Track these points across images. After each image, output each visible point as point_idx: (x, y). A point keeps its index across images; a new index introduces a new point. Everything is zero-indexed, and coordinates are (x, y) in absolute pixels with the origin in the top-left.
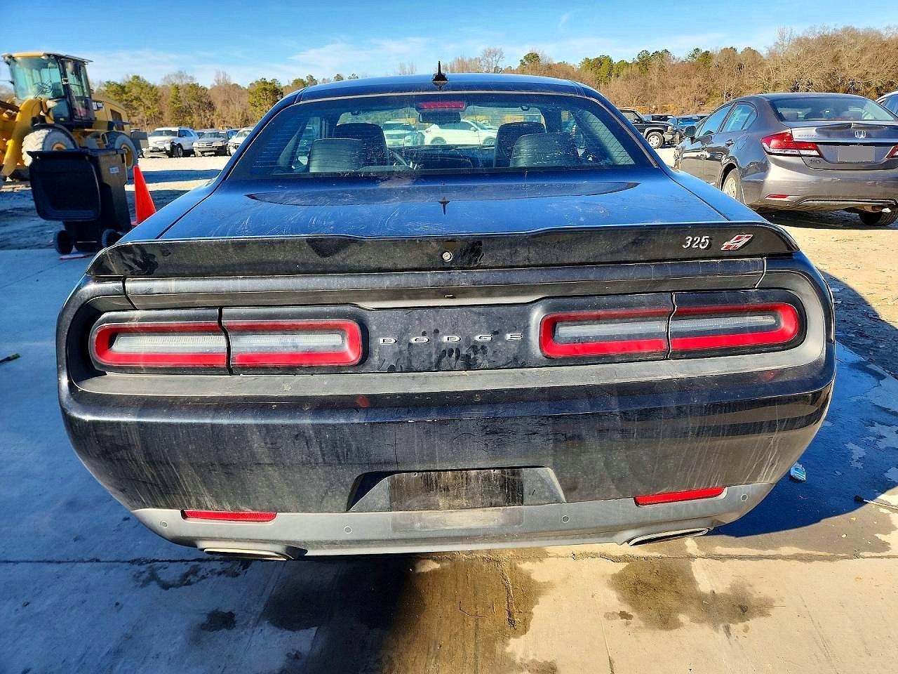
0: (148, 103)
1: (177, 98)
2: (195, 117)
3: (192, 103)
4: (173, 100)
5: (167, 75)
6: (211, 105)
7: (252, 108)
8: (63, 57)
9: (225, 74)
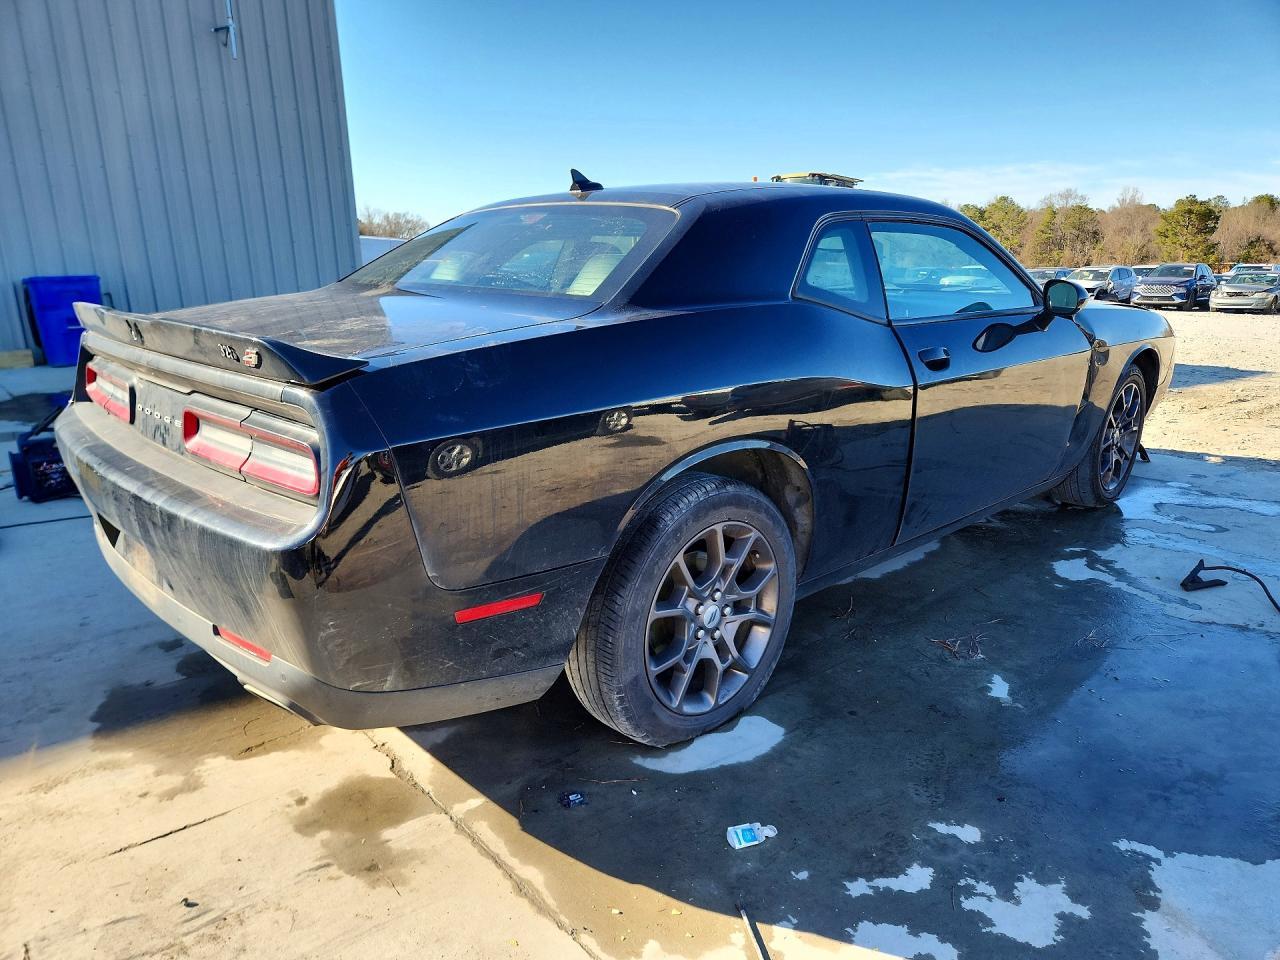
0: (1008, 232)
1: (1050, 225)
2: (1067, 252)
3: (1067, 232)
4: (1042, 228)
5: (1048, 195)
6: (1096, 236)
7: (1159, 239)
8: (827, 177)
9: (1136, 191)
